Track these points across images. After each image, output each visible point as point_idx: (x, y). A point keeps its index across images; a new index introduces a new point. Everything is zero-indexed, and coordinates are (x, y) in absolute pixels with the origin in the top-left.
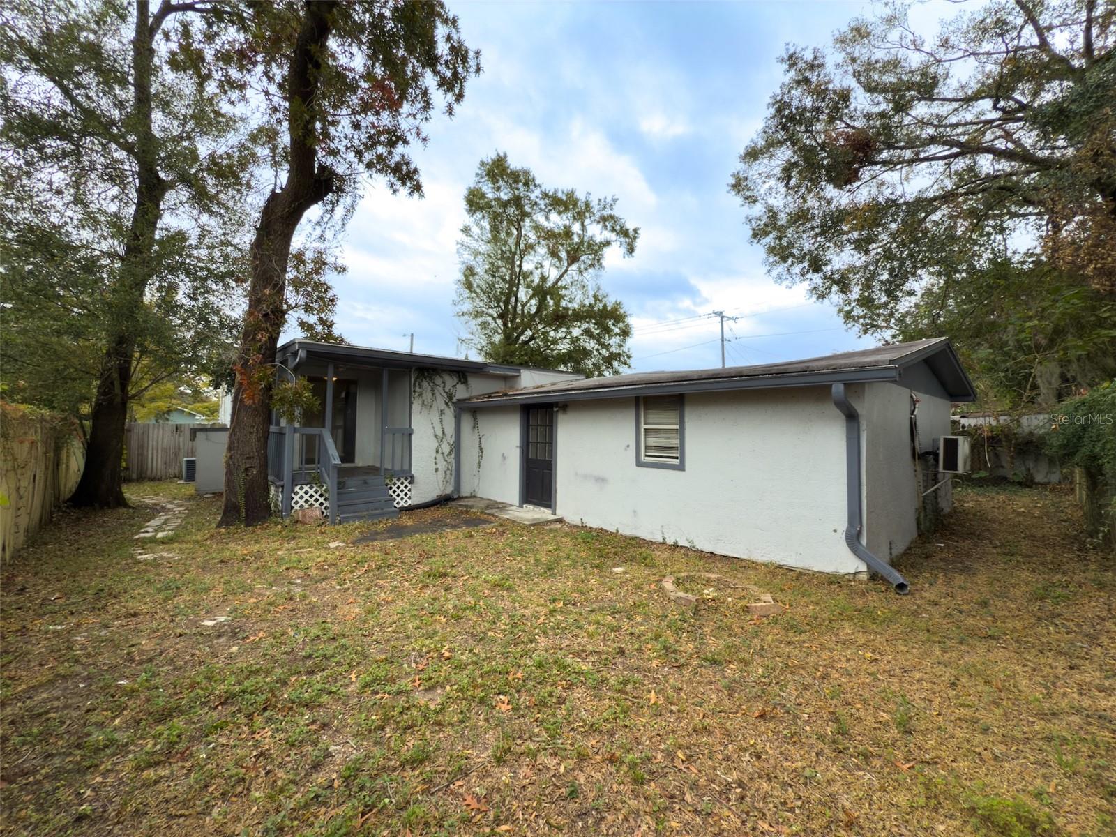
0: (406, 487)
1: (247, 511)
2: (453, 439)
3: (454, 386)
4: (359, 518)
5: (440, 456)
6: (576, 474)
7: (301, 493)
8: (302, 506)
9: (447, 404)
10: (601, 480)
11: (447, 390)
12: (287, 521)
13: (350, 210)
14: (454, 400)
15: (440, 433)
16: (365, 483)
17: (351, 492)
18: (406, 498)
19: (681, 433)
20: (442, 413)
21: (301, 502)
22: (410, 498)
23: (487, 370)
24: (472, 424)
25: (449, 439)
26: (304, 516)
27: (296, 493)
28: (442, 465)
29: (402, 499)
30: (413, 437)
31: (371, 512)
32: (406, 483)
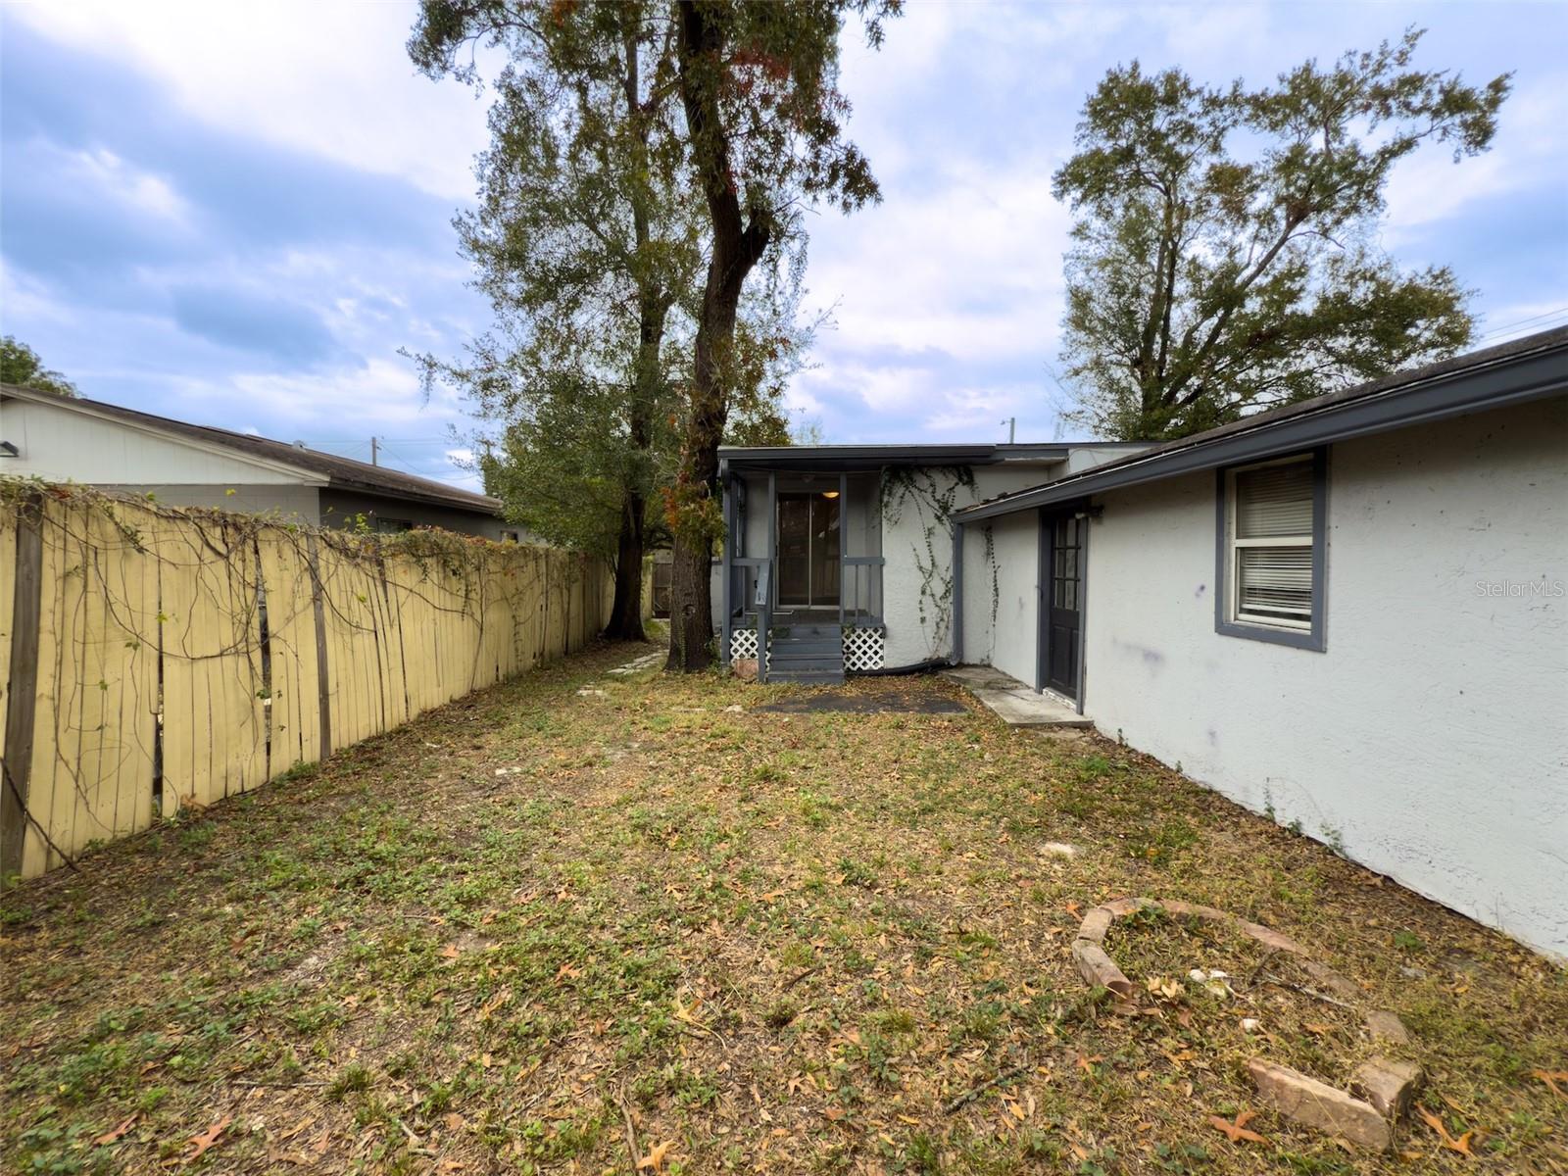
0: (876, 642)
1: (686, 656)
2: (951, 573)
3: (951, 490)
4: (788, 678)
5: (927, 600)
6: (1115, 641)
7: (741, 639)
8: (742, 656)
9: (938, 518)
10: (1152, 657)
11: (938, 496)
12: (725, 672)
13: (800, 261)
14: (952, 511)
15: (927, 564)
16: (816, 632)
17: (795, 643)
18: (876, 658)
19: (1316, 556)
20: (930, 532)
21: (742, 651)
22: (881, 658)
23: (998, 457)
24: (984, 550)
25: (943, 574)
26: (741, 667)
27: (736, 640)
28: (932, 613)
29: (870, 658)
30: (885, 570)
31: (810, 672)
32: (876, 636)
